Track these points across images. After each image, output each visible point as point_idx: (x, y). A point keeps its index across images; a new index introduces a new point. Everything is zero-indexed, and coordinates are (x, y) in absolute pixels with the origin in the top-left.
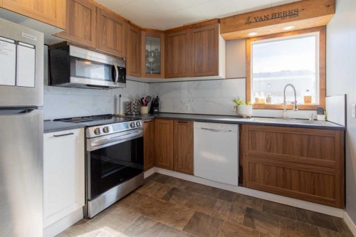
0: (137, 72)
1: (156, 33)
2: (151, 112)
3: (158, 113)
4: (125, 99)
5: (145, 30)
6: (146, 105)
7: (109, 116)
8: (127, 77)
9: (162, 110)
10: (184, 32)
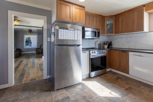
0: (103, 33)
1: (111, 17)
2: (108, 47)
3: (111, 48)
4: (99, 43)
5: (106, 17)
6: (106, 45)
7: (93, 48)
8: (100, 35)
9: (113, 47)
10: (124, 14)
